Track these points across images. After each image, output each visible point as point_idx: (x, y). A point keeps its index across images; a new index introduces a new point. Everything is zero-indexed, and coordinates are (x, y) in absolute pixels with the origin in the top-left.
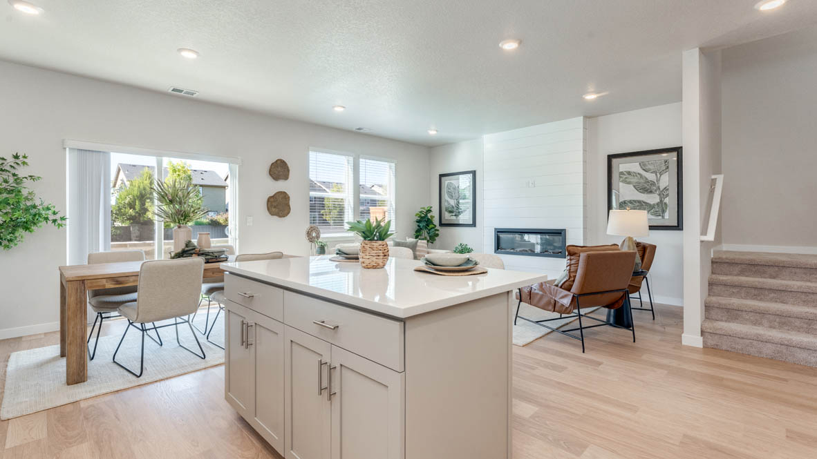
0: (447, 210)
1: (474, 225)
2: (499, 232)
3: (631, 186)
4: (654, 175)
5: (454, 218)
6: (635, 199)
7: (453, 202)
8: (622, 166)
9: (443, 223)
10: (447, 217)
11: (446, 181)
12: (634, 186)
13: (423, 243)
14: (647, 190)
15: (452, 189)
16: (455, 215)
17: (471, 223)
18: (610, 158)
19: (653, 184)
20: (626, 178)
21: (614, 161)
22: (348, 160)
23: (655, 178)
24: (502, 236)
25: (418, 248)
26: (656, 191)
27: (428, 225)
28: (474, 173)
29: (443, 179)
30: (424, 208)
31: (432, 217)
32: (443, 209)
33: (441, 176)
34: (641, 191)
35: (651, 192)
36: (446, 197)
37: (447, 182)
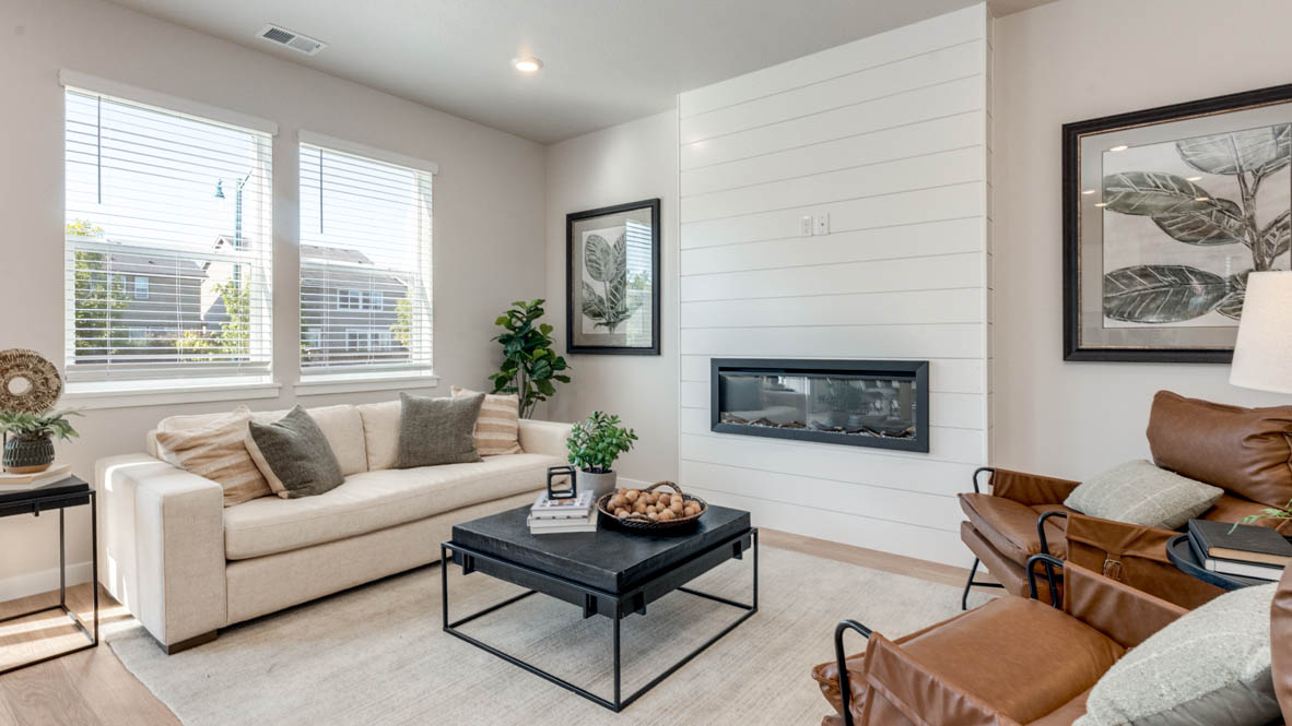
0: (586, 309)
1: (655, 349)
2: (724, 370)
3: (1147, 223)
4: (1234, 179)
5: (605, 330)
6: (1161, 261)
7: (601, 289)
8: (1110, 159)
9: (576, 343)
10: (587, 326)
11: (585, 232)
12: (1158, 222)
13: (509, 403)
14: (1203, 233)
15: (598, 254)
16: (607, 324)
17: (650, 344)
18: (1072, 134)
19: (1229, 208)
20: (1128, 195)
21: (1087, 143)
22: (259, 144)
23: (1237, 188)
24: (731, 379)
25: (482, 420)
26: (1239, 232)
27: (530, 350)
28: (655, 206)
29: (577, 225)
30: (522, 304)
31: (547, 328)
32: (578, 309)
33: (572, 218)
34: (1184, 234)
35: (1221, 238)
36: (584, 274)
37: (586, 235)
